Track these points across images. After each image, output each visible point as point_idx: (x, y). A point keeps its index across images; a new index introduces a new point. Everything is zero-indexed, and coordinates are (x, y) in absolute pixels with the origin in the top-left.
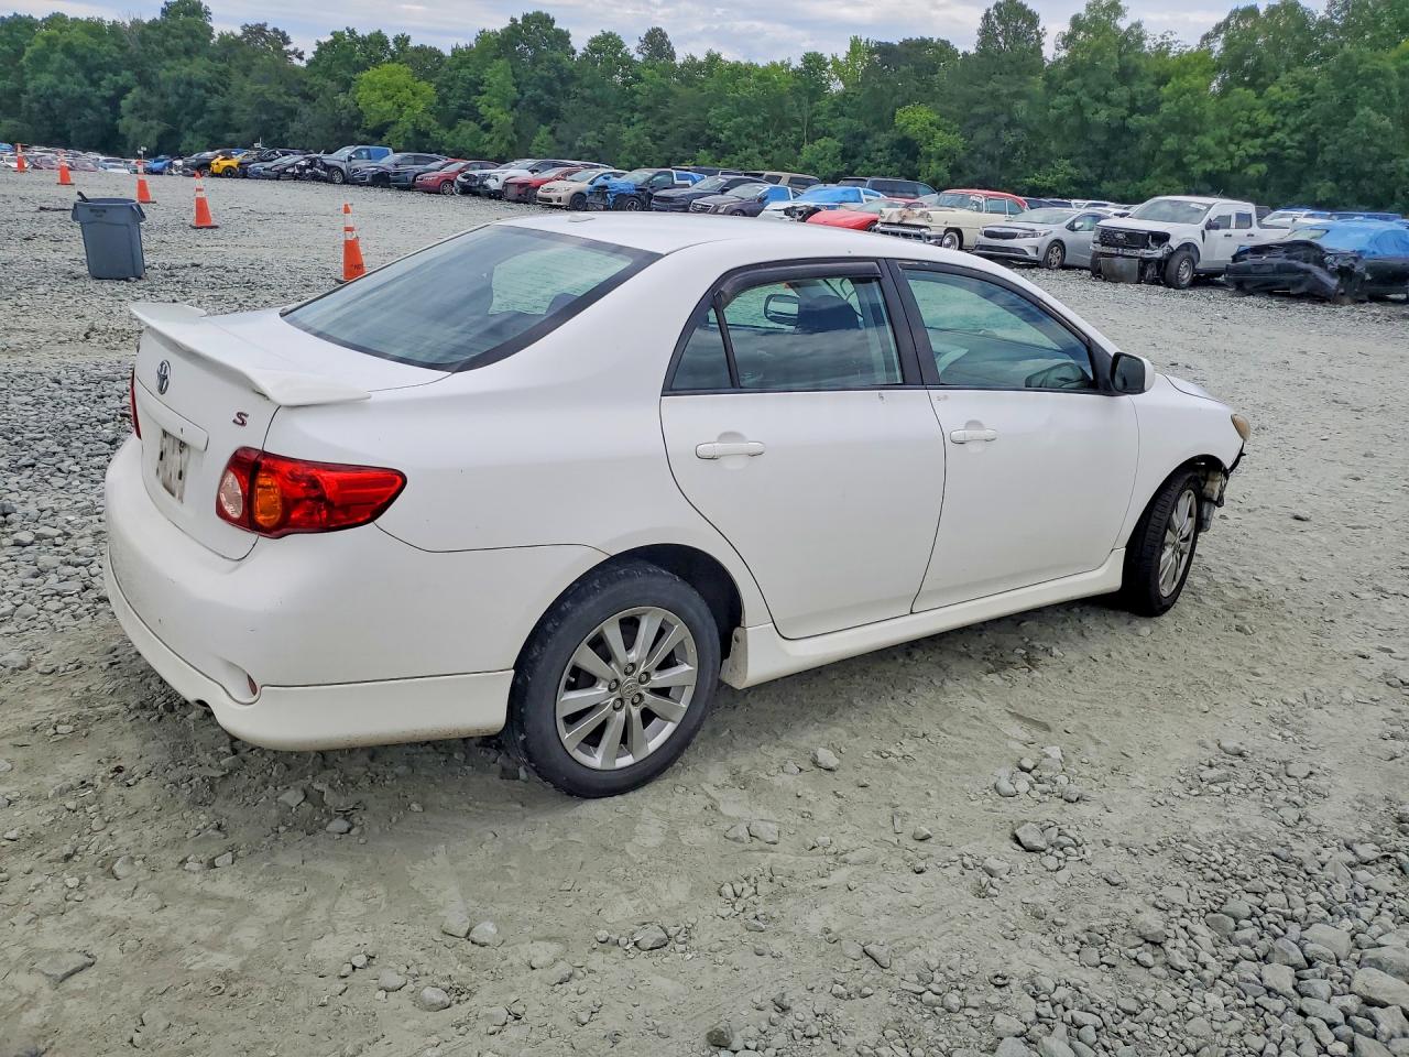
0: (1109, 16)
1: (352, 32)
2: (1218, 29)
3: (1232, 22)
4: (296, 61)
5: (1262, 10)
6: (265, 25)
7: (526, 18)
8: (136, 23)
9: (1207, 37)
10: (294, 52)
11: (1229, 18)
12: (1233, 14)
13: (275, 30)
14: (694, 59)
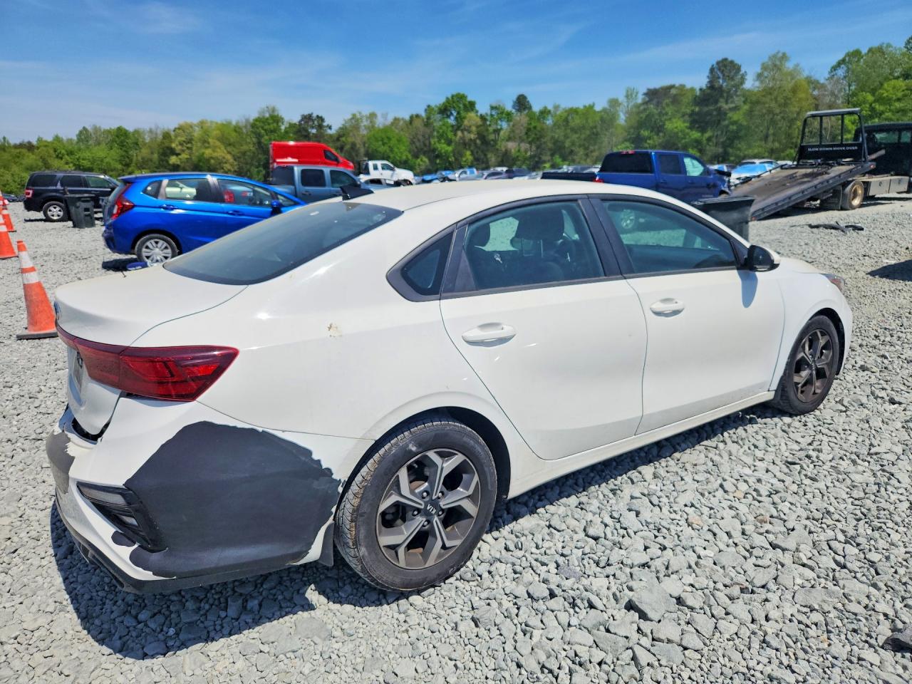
0: (781, 62)
1: (360, 113)
2: (839, 64)
3: (847, 59)
4: (329, 132)
5: (864, 51)
6: (312, 114)
7: (453, 96)
8: (247, 121)
9: (834, 68)
10: (328, 126)
11: (845, 57)
12: (848, 55)
13: (318, 116)
14: (545, 108)
